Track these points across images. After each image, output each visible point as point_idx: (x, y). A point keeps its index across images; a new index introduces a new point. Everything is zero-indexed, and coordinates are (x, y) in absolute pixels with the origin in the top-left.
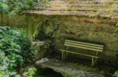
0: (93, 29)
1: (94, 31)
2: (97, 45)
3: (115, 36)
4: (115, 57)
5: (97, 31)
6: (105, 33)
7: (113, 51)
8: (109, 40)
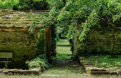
0: (1, 40)
1: (2, 42)
2: (7, 53)
3: (21, 44)
4: (22, 61)
5: (5, 42)
6: (12, 43)
7: (20, 57)
8: (16, 48)
